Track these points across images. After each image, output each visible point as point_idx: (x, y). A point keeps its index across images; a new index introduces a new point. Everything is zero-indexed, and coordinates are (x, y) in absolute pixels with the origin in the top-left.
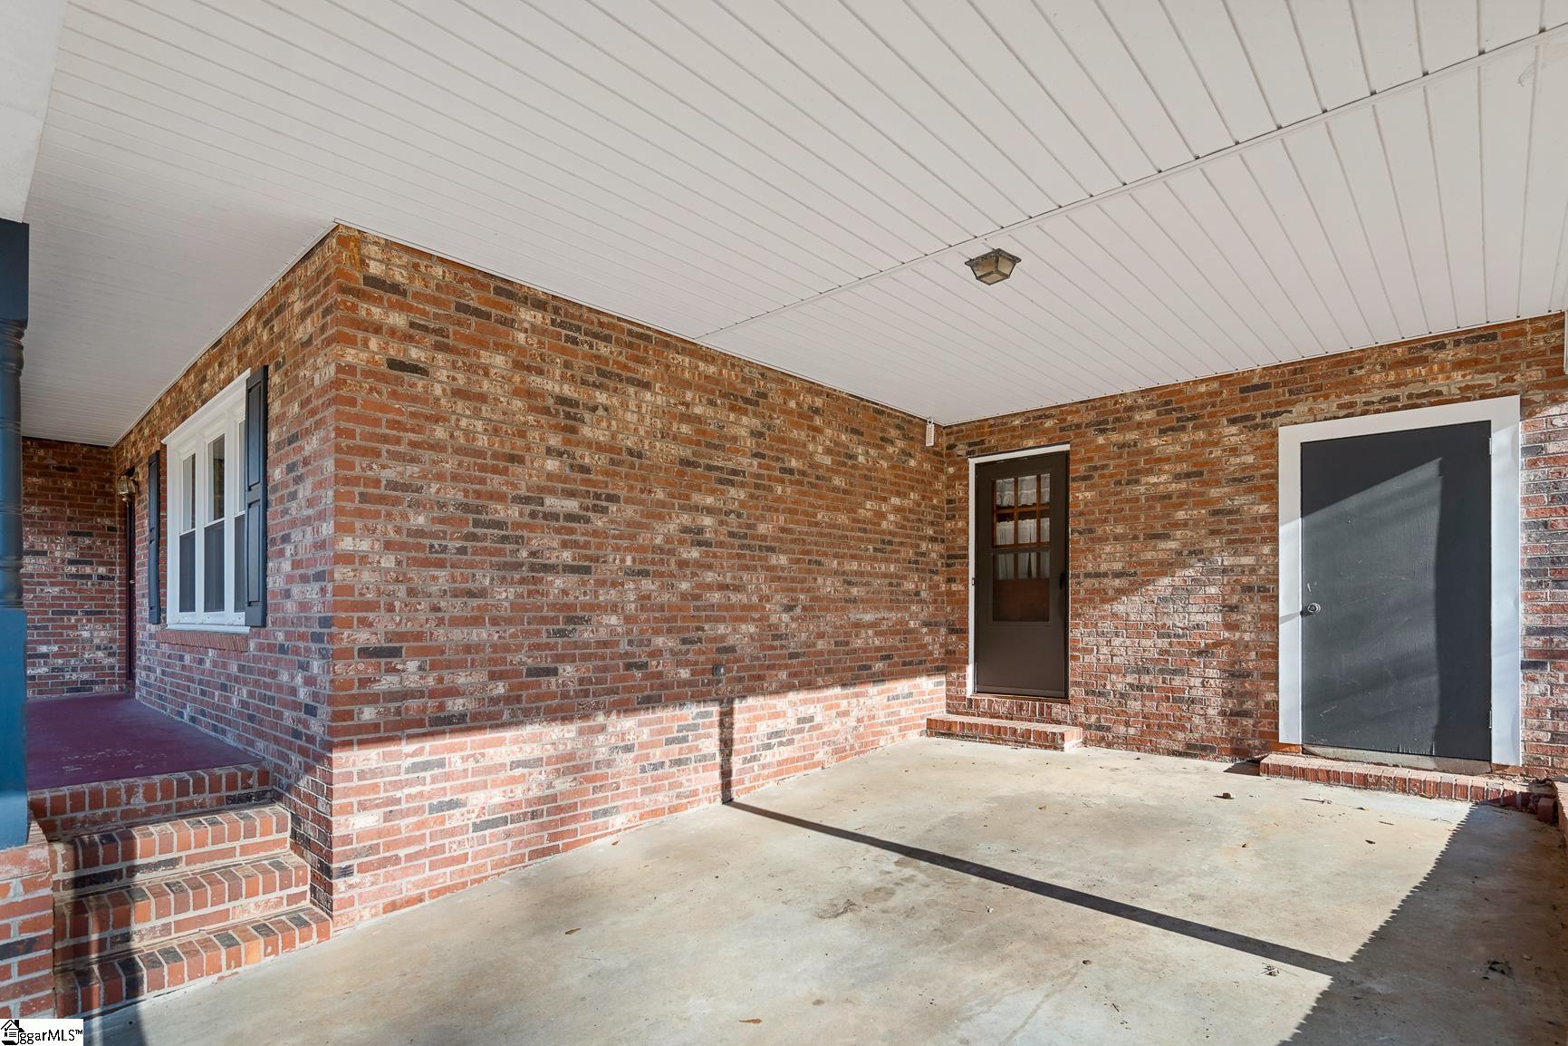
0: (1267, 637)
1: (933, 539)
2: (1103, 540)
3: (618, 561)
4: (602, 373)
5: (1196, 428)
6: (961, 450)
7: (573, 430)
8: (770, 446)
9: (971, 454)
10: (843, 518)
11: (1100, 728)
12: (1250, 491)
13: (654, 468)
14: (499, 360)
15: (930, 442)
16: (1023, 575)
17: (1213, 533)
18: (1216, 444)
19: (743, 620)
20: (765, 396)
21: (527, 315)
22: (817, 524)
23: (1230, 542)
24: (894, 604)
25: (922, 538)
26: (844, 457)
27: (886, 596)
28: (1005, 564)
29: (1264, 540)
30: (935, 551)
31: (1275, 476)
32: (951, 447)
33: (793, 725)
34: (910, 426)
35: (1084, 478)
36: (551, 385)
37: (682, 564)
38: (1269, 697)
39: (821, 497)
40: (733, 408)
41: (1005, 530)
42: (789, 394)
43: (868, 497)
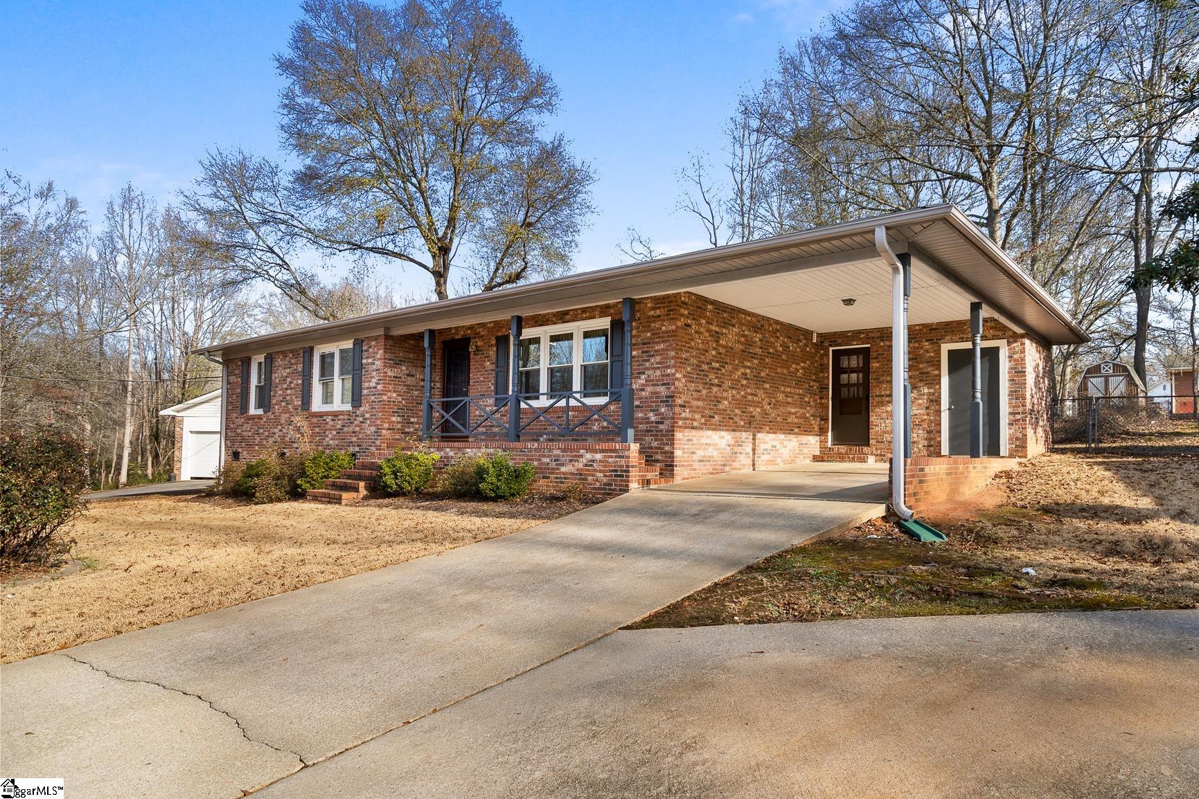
0: (937, 418)
1: (815, 381)
2: (882, 382)
3: (728, 384)
4: (725, 323)
5: (915, 342)
6: (826, 344)
7: (718, 342)
8: (765, 343)
9: (831, 346)
10: (785, 371)
11: (881, 455)
12: (932, 366)
13: (736, 353)
14: (704, 321)
15: (815, 341)
16: (851, 396)
17: (921, 380)
18: (922, 348)
19: (757, 406)
20: (762, 326)
21: (710, 307)
22: (777, 373)
23: (926, 384)
24: (801, 406)
25: (811, 380)
26: (786, 347)
27: (799, 403)
28: (844, 392)
29: (937, 384)
30: (815, 385)
31: (940, 361)
32: (822, 342)
33: (770, 448)
34: (808, 334)
35: (875, 358)
36: (713, 328)
37: (742, 385)
38: (938, 439)
39: (778, 363)
40: (755, 332)
41: (844, 377)
42: (770, 325)
43: (793, 363)
